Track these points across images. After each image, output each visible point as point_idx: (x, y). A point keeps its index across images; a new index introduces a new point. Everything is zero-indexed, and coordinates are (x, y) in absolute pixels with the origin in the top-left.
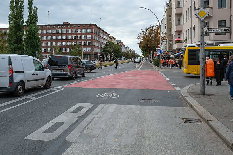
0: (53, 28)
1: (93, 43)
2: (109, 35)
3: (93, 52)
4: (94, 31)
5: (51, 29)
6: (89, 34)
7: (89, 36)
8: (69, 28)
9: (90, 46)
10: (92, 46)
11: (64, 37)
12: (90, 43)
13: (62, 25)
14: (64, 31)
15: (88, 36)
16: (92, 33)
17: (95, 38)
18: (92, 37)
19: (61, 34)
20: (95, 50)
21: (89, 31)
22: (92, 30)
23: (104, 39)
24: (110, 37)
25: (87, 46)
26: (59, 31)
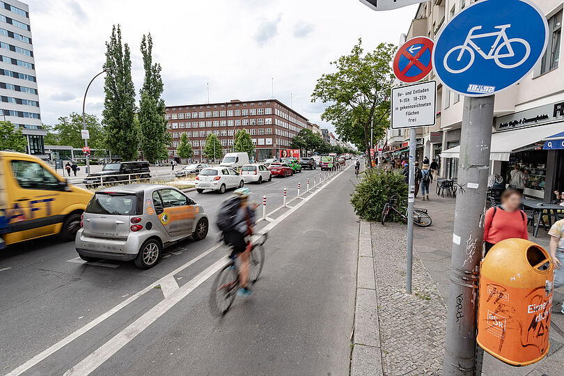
0: (215, 110)
1: (274, 131)
2: (307, 120)
3: (275, 146)
4: (277, 112)
5: (212, 111)
6: (268, 116)
7: (269, 121)
8: (237, 108)
9: (269, 136)
10: (273, 136)
11: (231, 123)
12: (269, 131)
13: (227, 104)
14: (230, 113)
15: (266, 120)
16: (273, 114)
17: (277, 122)
18: (273, 121)
19: (227, 118)
20: (278, 142)
21: (268, 111)
22: (273, 110)
23: (297, 126)
24: (309, 124)
25: (265, 136)
26: (223, 114)
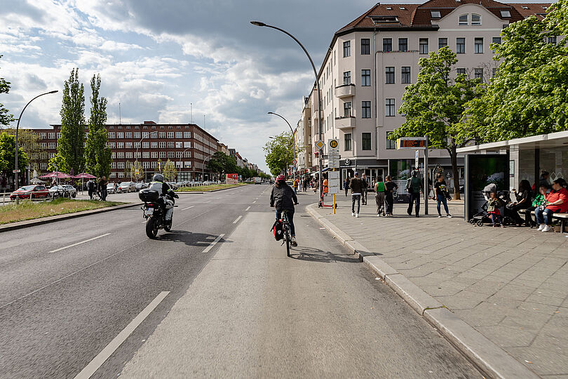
0: (128, 131)
1: (193, 155)
2: (217, 140)
3: (194, 169)
4: (195, 136)
5: (124, 131)
6: (187, 140)
7: (188, 145)
8: (154, 131)
9: (188, 159)
10: (192, 159)
11: (146, 145)
12: (189, 155)
14: (146, 135)
15: (185, 144)
16: (192, 138)
17: (196, 146)
18: (192, 145)
19: (141, 140)
20: (197, 165)
21: (187, 135)
22: (192, 134)
23: (209, 148)
24: (218, 145)
25: (184, 159)
26: (137, 135)
